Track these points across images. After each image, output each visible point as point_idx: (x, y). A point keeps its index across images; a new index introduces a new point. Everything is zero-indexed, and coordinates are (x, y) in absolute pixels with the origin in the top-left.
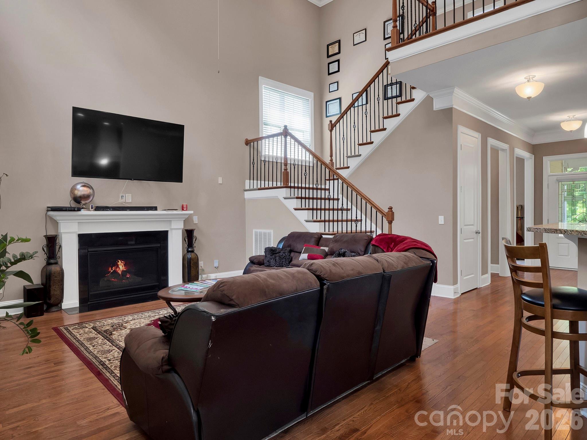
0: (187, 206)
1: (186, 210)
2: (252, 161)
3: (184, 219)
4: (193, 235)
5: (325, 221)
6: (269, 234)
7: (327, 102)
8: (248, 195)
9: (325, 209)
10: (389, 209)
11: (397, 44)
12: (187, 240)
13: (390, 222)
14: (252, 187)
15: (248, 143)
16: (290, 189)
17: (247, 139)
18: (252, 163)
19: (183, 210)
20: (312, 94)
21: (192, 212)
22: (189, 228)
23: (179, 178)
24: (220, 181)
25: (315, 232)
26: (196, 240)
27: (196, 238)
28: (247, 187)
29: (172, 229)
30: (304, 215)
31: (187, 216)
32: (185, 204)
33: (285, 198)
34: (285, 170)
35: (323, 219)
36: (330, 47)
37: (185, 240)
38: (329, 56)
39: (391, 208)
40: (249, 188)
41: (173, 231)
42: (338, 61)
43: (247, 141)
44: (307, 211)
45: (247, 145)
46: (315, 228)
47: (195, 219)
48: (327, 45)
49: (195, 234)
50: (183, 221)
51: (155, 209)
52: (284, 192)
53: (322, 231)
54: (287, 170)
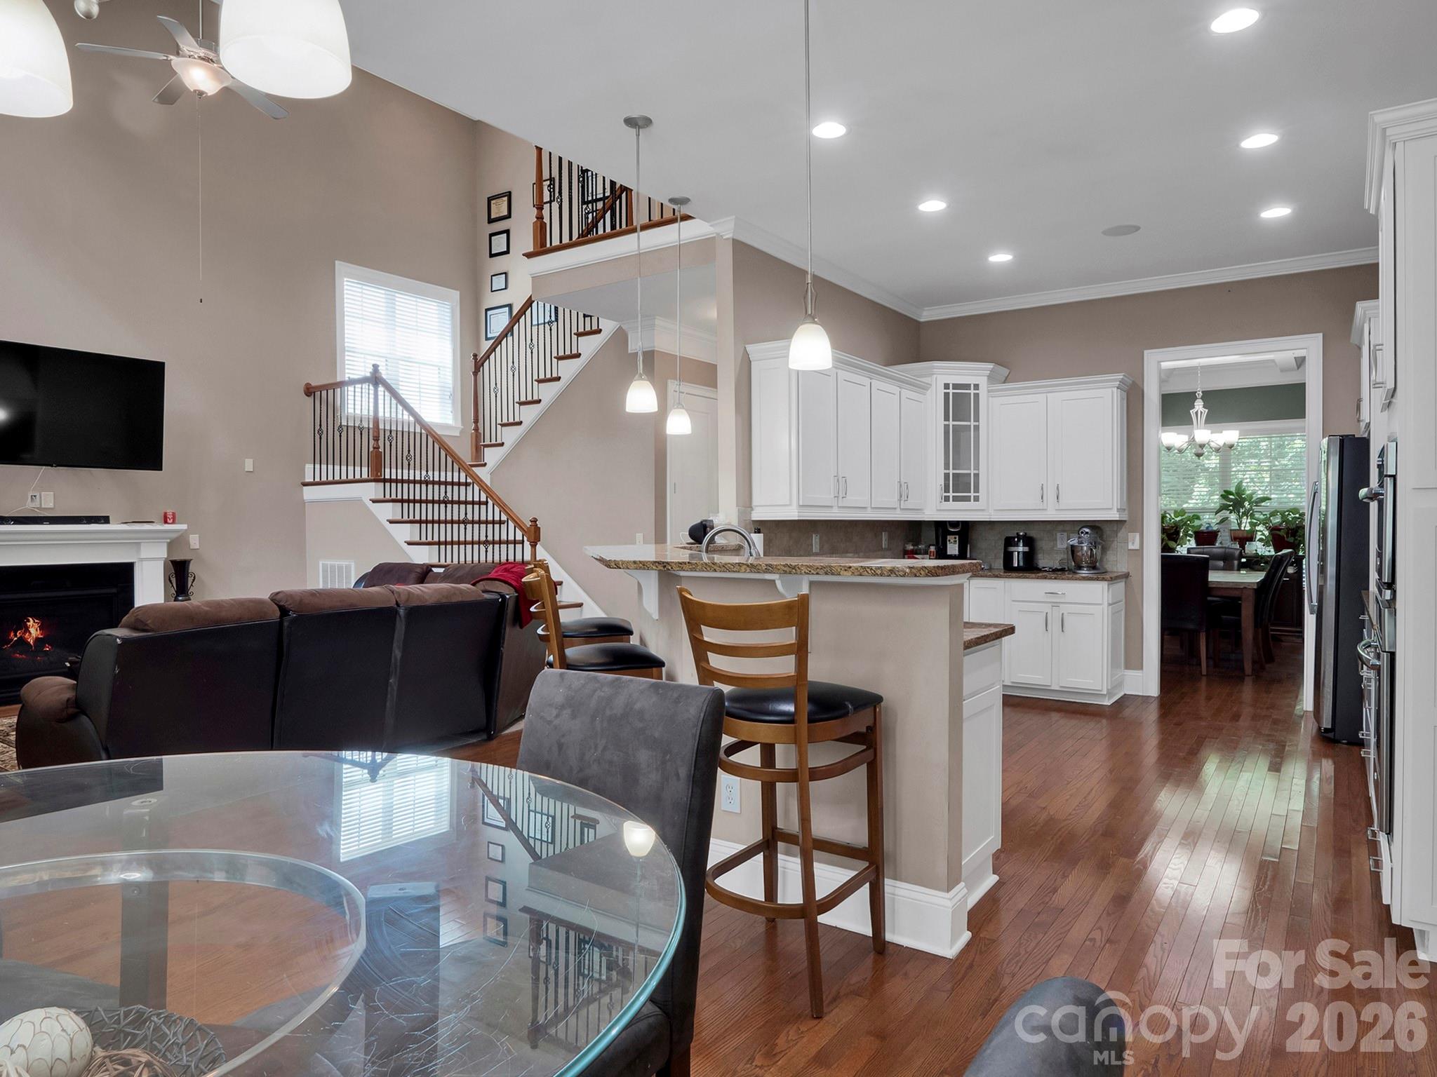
0: (174, 514)
1: (173, 522)
2: (317, 427)
3: (169, 541)
4: (188, 570)
5: (439, 543)
6: (348, 568)
7: (487, 310)
8: (310, 493)
9: (439, 522)
10: (531, 521)
11: (541, 247)
12: (174, 580)
13: (534, 545)
14: (317, 479)
15: (310, 391)
16: (383, 484)
17: (308, 383)
18: (319, 432)
19: (166, 522)
20: (456, 294)
21: (184, 527)
22: (179, 557)
23: (154, 462)
24: (249, 465)
25: (422, 563)
26: (194, 580)
27: (194, 577)
28: (309, 479)
29: (142, 560)
30: (405, 533)
31: (174, 536)
32: (170, 512)
33: (374, 501)
34: (374, 448)
35: (436, 539)
36: (492, 202)
37: (171, 581)
38: (491, 221)
39: (534, 521)
40: (312, 480)
41: (144, 562)
42: (507, 232)
43: (308, 389)
44: (409, 525)
45: (308, 396)
46: (422, 556)
47: (194, 541)
48: (488, 198)
49: (192, 568)
50: (166, 544)
51: (106, 520)
52: (373, 490)
53: (435, 561)
54: (379, 448)
